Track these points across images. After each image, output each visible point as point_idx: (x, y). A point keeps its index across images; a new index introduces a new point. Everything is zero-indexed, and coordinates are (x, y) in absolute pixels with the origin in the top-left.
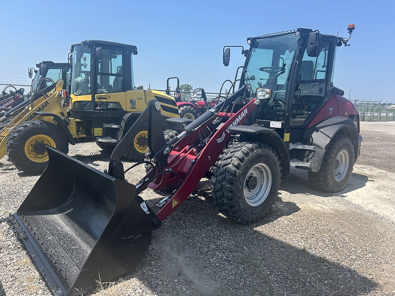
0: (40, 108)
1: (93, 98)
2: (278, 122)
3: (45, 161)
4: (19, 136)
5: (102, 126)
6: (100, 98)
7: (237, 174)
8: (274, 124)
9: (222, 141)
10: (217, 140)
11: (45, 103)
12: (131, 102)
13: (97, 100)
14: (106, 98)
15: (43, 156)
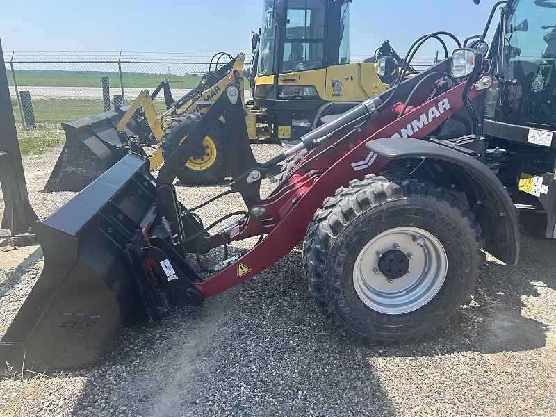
0: (208, 96)
1: (276, 80)
2: (546, 133)
3: (203, 169)
4: (171, 133)
5: (290, 124)
6: (286, 80)
7: (331, 243)
8: (537, 137)
9: (366, 166)
10: (353, 165)
11: (215, 89)
12: (333, 86)
13: (281, 83)
14: (294, 80)
15: (203, 161)
